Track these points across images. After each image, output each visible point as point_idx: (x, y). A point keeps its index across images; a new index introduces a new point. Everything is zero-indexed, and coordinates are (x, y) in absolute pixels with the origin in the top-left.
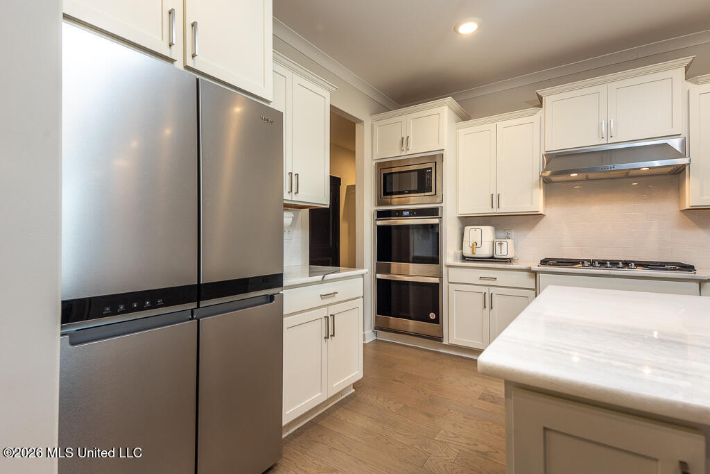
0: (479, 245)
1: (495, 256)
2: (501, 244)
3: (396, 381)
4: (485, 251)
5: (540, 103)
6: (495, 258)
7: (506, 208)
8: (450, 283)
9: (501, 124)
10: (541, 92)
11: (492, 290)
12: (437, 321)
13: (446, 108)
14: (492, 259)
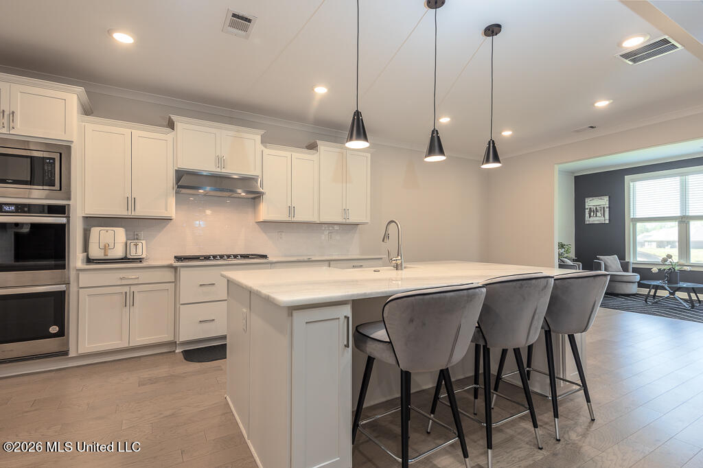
0: (111, 246)
1: (129, 256)
2: (136, 245)
3: (27, 412)
4: (118, 252)
5: (171, 125)
6: (129, 259)
7: (140, 211)
8: (81, 288)
9: (136, 133)
10: (174, 117)
11: (133, 288)
12: (61, 333)
13: (75, 97)
14: (125, 260)
